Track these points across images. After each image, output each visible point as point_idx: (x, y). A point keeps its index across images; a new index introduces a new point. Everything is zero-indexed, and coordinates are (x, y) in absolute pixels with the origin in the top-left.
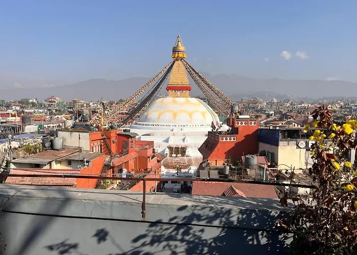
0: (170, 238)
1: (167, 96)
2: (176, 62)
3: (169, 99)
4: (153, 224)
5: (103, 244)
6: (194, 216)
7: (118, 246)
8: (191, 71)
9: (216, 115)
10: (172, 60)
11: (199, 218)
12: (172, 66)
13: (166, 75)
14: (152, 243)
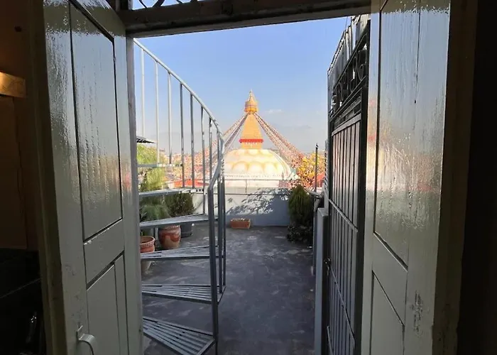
0: (255, 200)
1: (239, 148)
2: (249, 116)
3: (242, 151)
4: (249, 195)
5: (231, 203)
6: (263, 192)
7: (236, 204)
8: (262, 123)
9: (288, 167)
10: (245, 113)
11: (265, 192)
12: (245, 119)
13: (239, 128)
14: (249, 202)
